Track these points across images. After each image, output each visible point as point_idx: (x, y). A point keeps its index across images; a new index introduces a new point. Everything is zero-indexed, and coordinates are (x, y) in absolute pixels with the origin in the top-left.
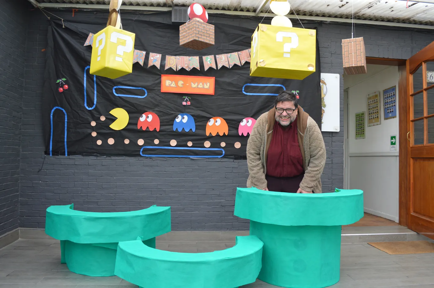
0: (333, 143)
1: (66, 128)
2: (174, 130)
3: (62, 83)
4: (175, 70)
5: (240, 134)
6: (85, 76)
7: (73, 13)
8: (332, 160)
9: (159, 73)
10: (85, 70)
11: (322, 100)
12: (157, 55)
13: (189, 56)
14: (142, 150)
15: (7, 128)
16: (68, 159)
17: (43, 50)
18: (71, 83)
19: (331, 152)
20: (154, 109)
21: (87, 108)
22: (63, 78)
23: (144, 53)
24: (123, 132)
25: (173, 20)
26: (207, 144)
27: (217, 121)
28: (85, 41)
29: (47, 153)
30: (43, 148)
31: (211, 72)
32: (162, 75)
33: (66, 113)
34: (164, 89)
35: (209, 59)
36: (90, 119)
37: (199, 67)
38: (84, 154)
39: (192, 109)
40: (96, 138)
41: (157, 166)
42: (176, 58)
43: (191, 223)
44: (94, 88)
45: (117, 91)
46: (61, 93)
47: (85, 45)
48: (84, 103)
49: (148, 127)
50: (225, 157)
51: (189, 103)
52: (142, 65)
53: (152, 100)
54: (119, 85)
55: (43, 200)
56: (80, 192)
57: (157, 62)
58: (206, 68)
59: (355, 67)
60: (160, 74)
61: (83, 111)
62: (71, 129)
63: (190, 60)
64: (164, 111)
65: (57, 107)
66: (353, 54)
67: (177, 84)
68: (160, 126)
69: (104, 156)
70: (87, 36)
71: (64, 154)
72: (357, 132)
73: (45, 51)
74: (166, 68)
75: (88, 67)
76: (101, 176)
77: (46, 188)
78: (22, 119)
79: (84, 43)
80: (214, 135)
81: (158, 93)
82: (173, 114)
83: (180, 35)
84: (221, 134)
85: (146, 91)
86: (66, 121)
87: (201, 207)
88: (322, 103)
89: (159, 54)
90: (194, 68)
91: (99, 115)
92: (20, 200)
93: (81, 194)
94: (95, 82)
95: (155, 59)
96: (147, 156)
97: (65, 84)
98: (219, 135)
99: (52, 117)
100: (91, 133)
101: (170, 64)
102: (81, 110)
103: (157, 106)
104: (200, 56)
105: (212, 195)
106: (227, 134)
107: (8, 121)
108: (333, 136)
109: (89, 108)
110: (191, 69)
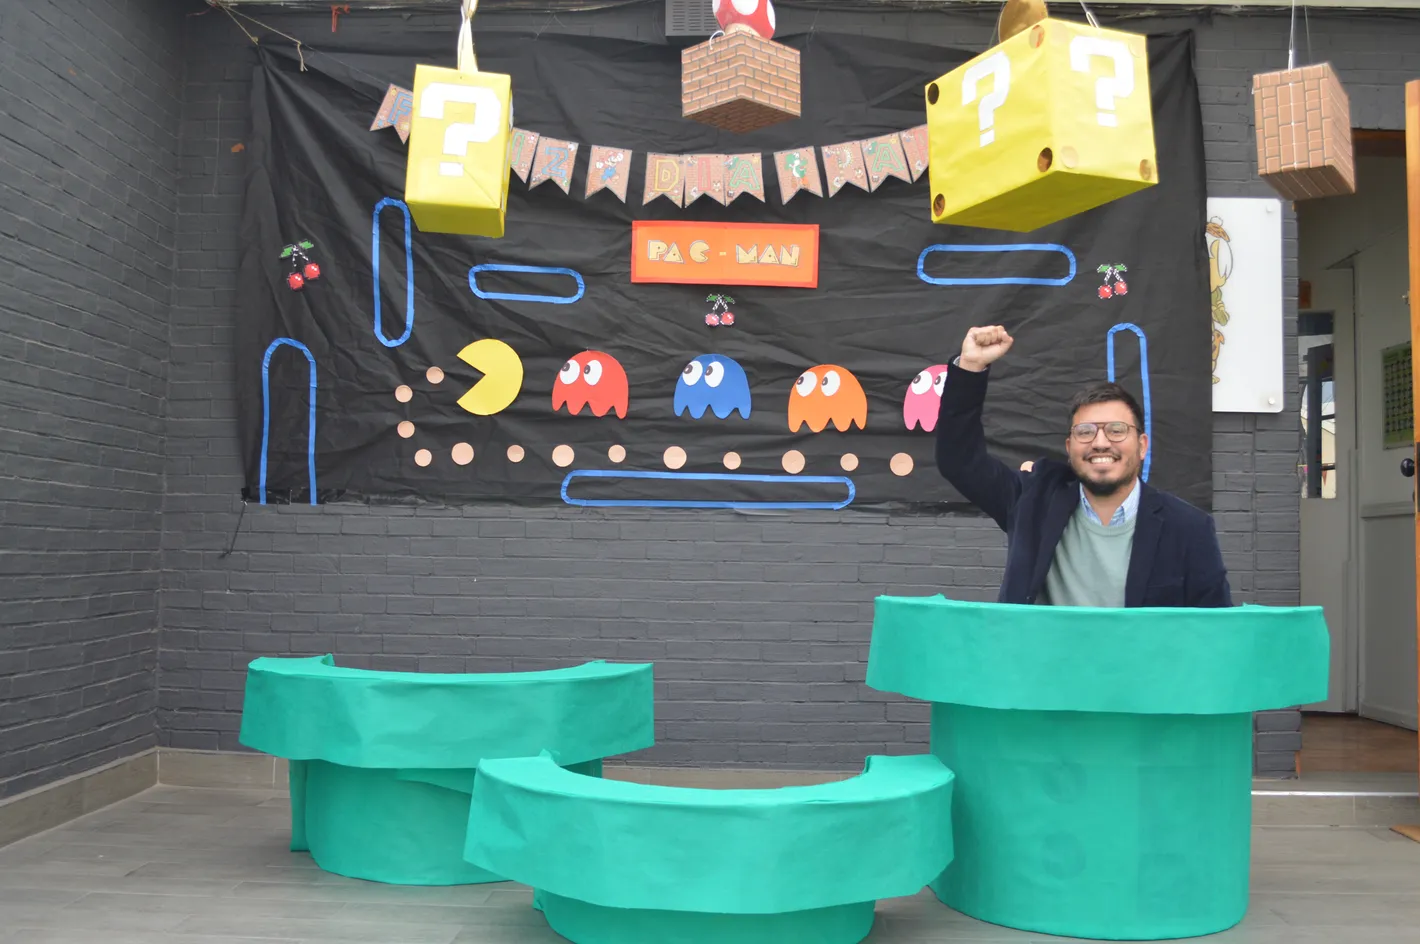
0: (1257, 454)
1: (313, 410)
2: (678, 412)
3: (299, 258)
4: (680, 206)
5: (911, 426)
6: (376, 231)
7: (334, 20)
8: (1255, 519)
9: (623, 216)
10: (376, 212)
11: (1214, 296)
12: (615, 155)
13: (725, 154)
14: (566, 483)
15: (124, 408)
16: (319, 514)
17: (236, 148)
18: (328, 255)
19: (1250, 489)
20: (605, 340)
21: (383, 340)
22: (303, 242)
23: (573, 147)
24: (502, 422)
25: (670, 31)
26: (794, 461)
27: (826, 381)
28: (375, 114)
29: (250, 494)
30: (238, 480)
31: (804, 207)
32: (634, 222)
33: (312, 360)
34: (641, 272)
35: (797, 163)
36: (393, 377)
37: (762, 191)
38: (372, 497)
39: (741, 339)
40: (414, 444)
41: (620, 539)
42: (681, 162)
43: (736, 740)
44: (404, 273)
45: (486, 280)
46: (297, 291)
47: (374, 127)
48: (374, 324)
49: (587, 405)
50: (859, 504)
51: (729, 319)
52: (567, 191)
53: (602, 311)
54: (490, 260)
55: (235, 653)
56: (357, 629)
57: (617, 177)
58: (787, 194)
59: (1301, 171)
60: (627, 218)
61: (370, 351)
62: (328, 414)
63: (729, 167)
64: (641, 348)
65: (283, 340)
66: (1293, 124)
67: (685, 252)
68: (629, 398)
69: (441, 504)
70: (381, 95)
71: (305, 498)
72: (1388, 424)
73: (241, 150)
74: (649, 196)
75: (385, 202)
76: (430, 574)
77: (248, 612)
78: (170, 380)
79: (371, 122)
80: (816, 428)
81: (620, 286)
82: (672, 356)
83: (685, 82)
84: (843, 426)
85: (580, 280)
86: (313, 384)
87: (769, 686)
88: (1214, 308)
89: (621, 150)
90: (745, 196)
91: (424, 364)
92: (162, 653)
93: (360, 633)
94: (409, 252)
95: (610, 168)
96: (584, 503)
97: (312, 261)
98: (835, 430)
99: (265, 372)
100: (397, 425)
101: (661, 184)
102: (361, 348)
103: (617, 329)
104: (767, 153)
105: (812, 644)
106: (861, 425)
107: (126, 388)
108: (1258, 428)
109: (389, 340)
110: (735, 197)
